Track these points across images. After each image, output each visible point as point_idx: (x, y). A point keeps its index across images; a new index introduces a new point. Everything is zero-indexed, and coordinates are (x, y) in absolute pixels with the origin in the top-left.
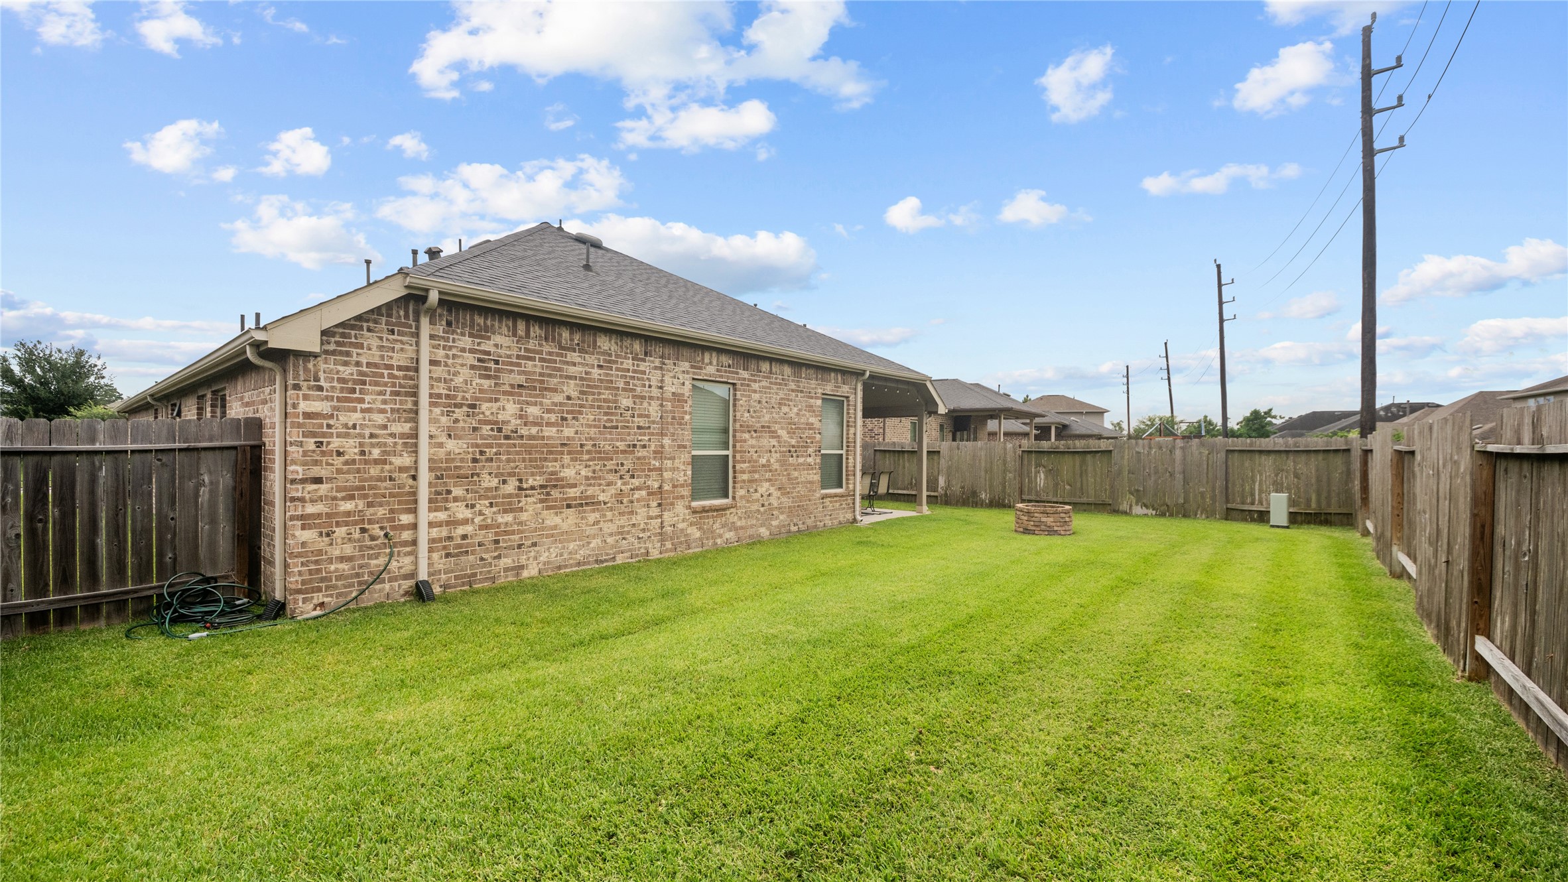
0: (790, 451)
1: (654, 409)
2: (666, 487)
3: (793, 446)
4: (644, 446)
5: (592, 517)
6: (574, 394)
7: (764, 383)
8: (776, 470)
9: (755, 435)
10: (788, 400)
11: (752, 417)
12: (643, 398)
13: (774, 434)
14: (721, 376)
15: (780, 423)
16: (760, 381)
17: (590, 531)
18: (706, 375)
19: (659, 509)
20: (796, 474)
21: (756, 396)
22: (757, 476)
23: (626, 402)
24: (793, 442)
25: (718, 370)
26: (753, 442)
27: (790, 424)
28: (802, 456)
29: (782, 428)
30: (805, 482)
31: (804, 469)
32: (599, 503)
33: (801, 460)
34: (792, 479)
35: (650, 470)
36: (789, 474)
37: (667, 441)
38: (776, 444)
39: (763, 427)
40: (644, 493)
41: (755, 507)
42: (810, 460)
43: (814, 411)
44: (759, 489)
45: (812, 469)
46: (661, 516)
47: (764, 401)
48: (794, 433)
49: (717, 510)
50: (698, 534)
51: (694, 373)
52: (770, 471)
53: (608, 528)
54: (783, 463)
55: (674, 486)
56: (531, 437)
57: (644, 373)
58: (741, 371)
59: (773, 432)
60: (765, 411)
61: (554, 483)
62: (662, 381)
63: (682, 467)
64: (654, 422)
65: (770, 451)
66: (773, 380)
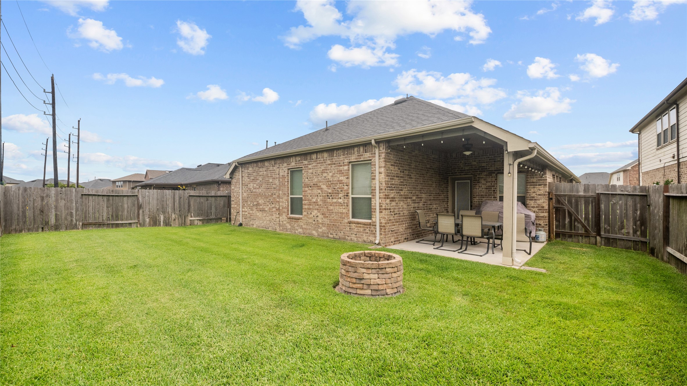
0: (328, 196)
1: (277, 182)
2: (281, 208)
3: (330, 193)
4: (275, 194)
5: (265, 214)
6: (261, 180)
7: (314, 164)
8: (321, 205)
9: (310, 188)
10: (327, 170)
11: (309, 181)
12: (274, 178)
13: (319, 188)
14: (297, 166)
15: (322, 182)
16: (312, 164)
17: (264, 218)
18: (291, 166)
19: (278, 215)
20: (332, 208)
21: (310, 171)
22: (311, 207)
23: (271, 181)
24: (330, 191)
25: (296, 164)
26: (310, 192)
27: (328, 182)
28: (335, 198)
29: (324, 184)
30: (337, 213)
31: (337, 206)
32: (265, 211)
33: (335, 200)
34: (329, 210)
35: (276, 202)
36: (327, 208)
37: (281, 192)
38: (320, 192)
39: (314, 184)
40: (275, 209)
41: (310, 221)
42: (340, 200)
43: (343, 173)
44: (312, 213)
45: (342, 206)
46: (279, 218)
47: (314, 172)
48: (330, 186)
49: (296, 219)
50: (289, 227)
51: (288, 167)
52: (318, 205)
53: (268, 219)
54: (324, 202)
55: (283, 208)
56: (255, 192)
57: (275, 170)
58: (304, 161)
59: (319, 186)
60: (315, 177)
61: (258, 204)
62: (279, 172)
63: (285, 202)
64: (277, 186)
65: (317, 196)
66: (318, 162)
